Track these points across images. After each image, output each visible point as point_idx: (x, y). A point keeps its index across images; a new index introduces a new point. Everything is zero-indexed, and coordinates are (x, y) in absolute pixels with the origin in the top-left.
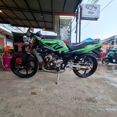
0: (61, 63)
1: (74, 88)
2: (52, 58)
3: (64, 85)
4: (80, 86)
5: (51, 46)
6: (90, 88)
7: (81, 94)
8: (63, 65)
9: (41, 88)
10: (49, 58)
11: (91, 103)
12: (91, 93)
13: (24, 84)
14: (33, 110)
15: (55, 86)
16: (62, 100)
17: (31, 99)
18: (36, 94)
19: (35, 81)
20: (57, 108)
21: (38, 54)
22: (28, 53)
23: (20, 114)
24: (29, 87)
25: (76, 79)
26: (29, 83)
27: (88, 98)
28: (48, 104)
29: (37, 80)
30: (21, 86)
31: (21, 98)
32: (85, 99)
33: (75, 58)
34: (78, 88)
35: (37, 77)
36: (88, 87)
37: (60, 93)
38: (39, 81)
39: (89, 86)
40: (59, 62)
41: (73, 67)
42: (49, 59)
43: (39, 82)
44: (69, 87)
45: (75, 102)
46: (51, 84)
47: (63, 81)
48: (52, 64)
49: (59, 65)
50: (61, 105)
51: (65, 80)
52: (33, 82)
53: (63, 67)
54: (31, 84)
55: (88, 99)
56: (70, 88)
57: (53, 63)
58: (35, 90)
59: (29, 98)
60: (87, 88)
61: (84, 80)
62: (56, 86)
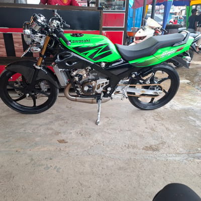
0: (105, 85)
1: (128, 131)
2: (85, 75)
3: (110, 125)
4: (139, 127)
5: (86, 54)
6: (155, 131)
7: (138, 140)
8: (109, 89)
9: (71, 133)
10: (80, 75)
11: (150, 152)
12: (154, 139)
13: (37, 126)
14: (71, 162)
15: (94, 128)
16: (108, 149)
17: (62, 149)
18: (67, 142)
19: (56, 120)
20: (102, 158)
21: (60, 70)
22: (37, 67)
23: (56, 166)
24: (50, 132)
25: (133, 113)
26: (46, 124)
27: (147, 145)
28: (89, 154)
29: (58, 118)
30: (34, 129)
31: (45, 149)
32: (142, 148)
33: (134, 76)
34: (134, 130)
35: (54, 111)
36: (152, 129)
37: (104, 140)
38: (62, 119)
39: (154, 126)
40: (101, 83)
41: (128, 93)
42: (81, 77)
43: (63, 121)
44: (119, 130)
45: (127, 151)
46: (86, 124)
47: (108, 118)
48: (86, 88)
49: (101, 89)
50: (108, 155)
51: (112, 117)
52: (52, 122)
53: (108, 92)
54: (49, 126)
55: (146, 147)
56: (121, 130)
57: (89, 87)
58: (63, 137)
59: (58, 148)
60: (149, 130)
61: (149, 115)
62: (96, 127)
